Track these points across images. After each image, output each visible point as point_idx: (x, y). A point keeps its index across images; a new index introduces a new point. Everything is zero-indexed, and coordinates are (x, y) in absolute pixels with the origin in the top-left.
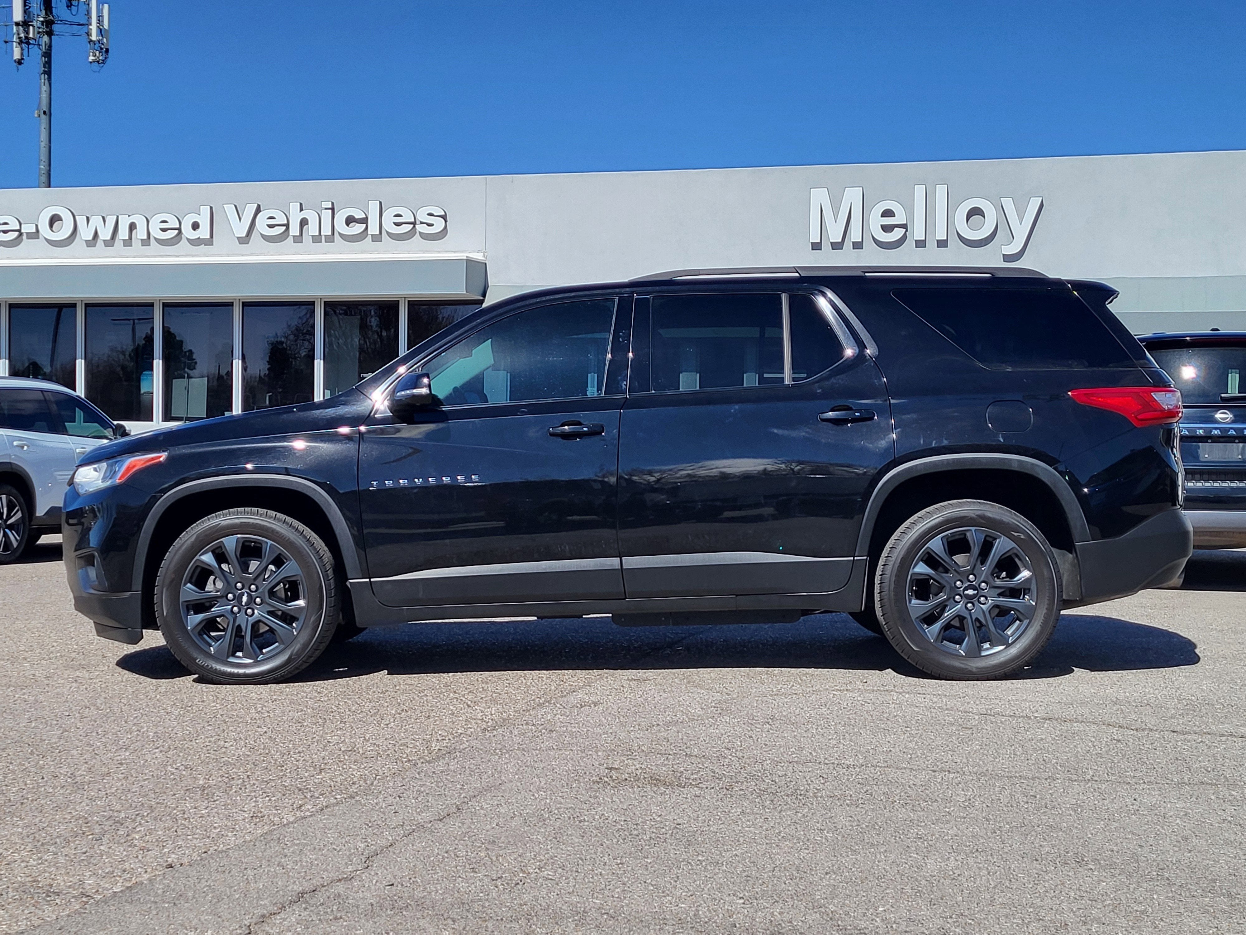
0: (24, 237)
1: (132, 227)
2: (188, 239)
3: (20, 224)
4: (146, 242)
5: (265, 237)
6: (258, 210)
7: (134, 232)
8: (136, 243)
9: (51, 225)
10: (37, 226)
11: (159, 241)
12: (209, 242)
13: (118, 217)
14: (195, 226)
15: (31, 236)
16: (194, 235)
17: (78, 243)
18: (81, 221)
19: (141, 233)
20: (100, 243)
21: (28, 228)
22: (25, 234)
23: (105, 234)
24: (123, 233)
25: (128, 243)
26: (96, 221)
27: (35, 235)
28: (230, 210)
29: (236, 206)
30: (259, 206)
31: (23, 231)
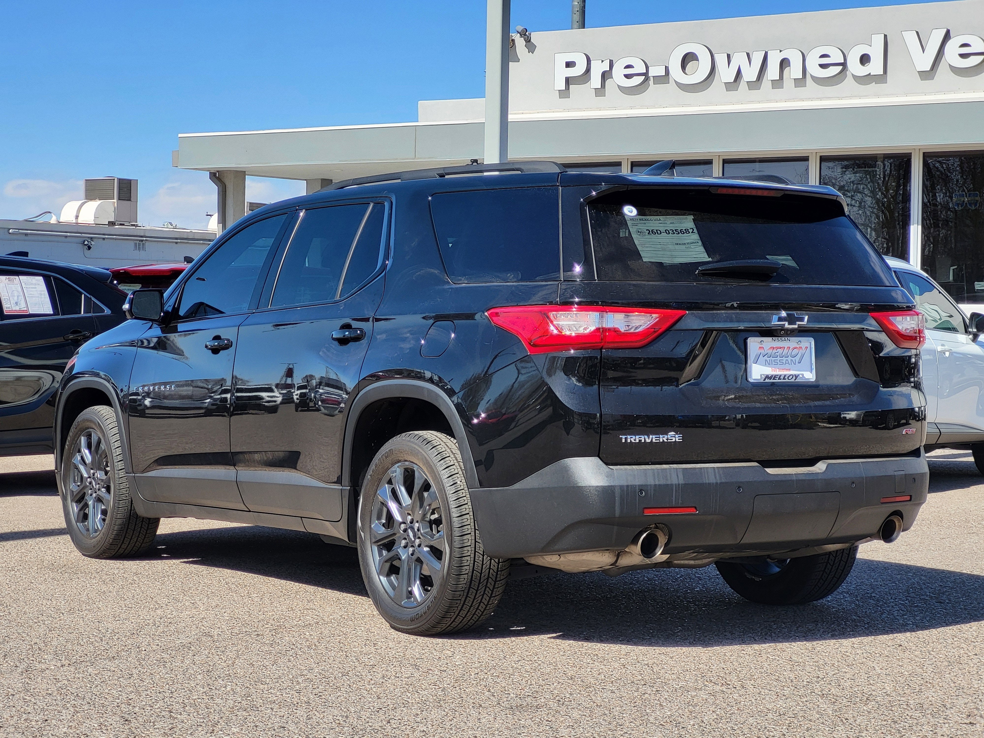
0: (651, 82)
1: (784, 63)
2: (854, 77)
3: (647, 67)
4: (800, 82)
5: (954, 70)
6: (947, 36)
7: (786, 71)
8: (788, 83)
9: (684, 67)
10: (667, 69)
11: (817, 80)
12: (882, 78)
13: (766, 53)
14: (865, 59)
15: (659, 80)
16: (862, 71)
17: (717, 85)
18: (721, 60)
19: (795, 71)
20: (743, 85)
21: (656, 71)
22: (652, 79)
23: (750, 74)
24: (773, 72)
25: (778, 83)
26: (739, 59)
27: (666, 77)
28: (911, 38)
29: (917, 33)
30: (948, 32)
31: (650, 74)
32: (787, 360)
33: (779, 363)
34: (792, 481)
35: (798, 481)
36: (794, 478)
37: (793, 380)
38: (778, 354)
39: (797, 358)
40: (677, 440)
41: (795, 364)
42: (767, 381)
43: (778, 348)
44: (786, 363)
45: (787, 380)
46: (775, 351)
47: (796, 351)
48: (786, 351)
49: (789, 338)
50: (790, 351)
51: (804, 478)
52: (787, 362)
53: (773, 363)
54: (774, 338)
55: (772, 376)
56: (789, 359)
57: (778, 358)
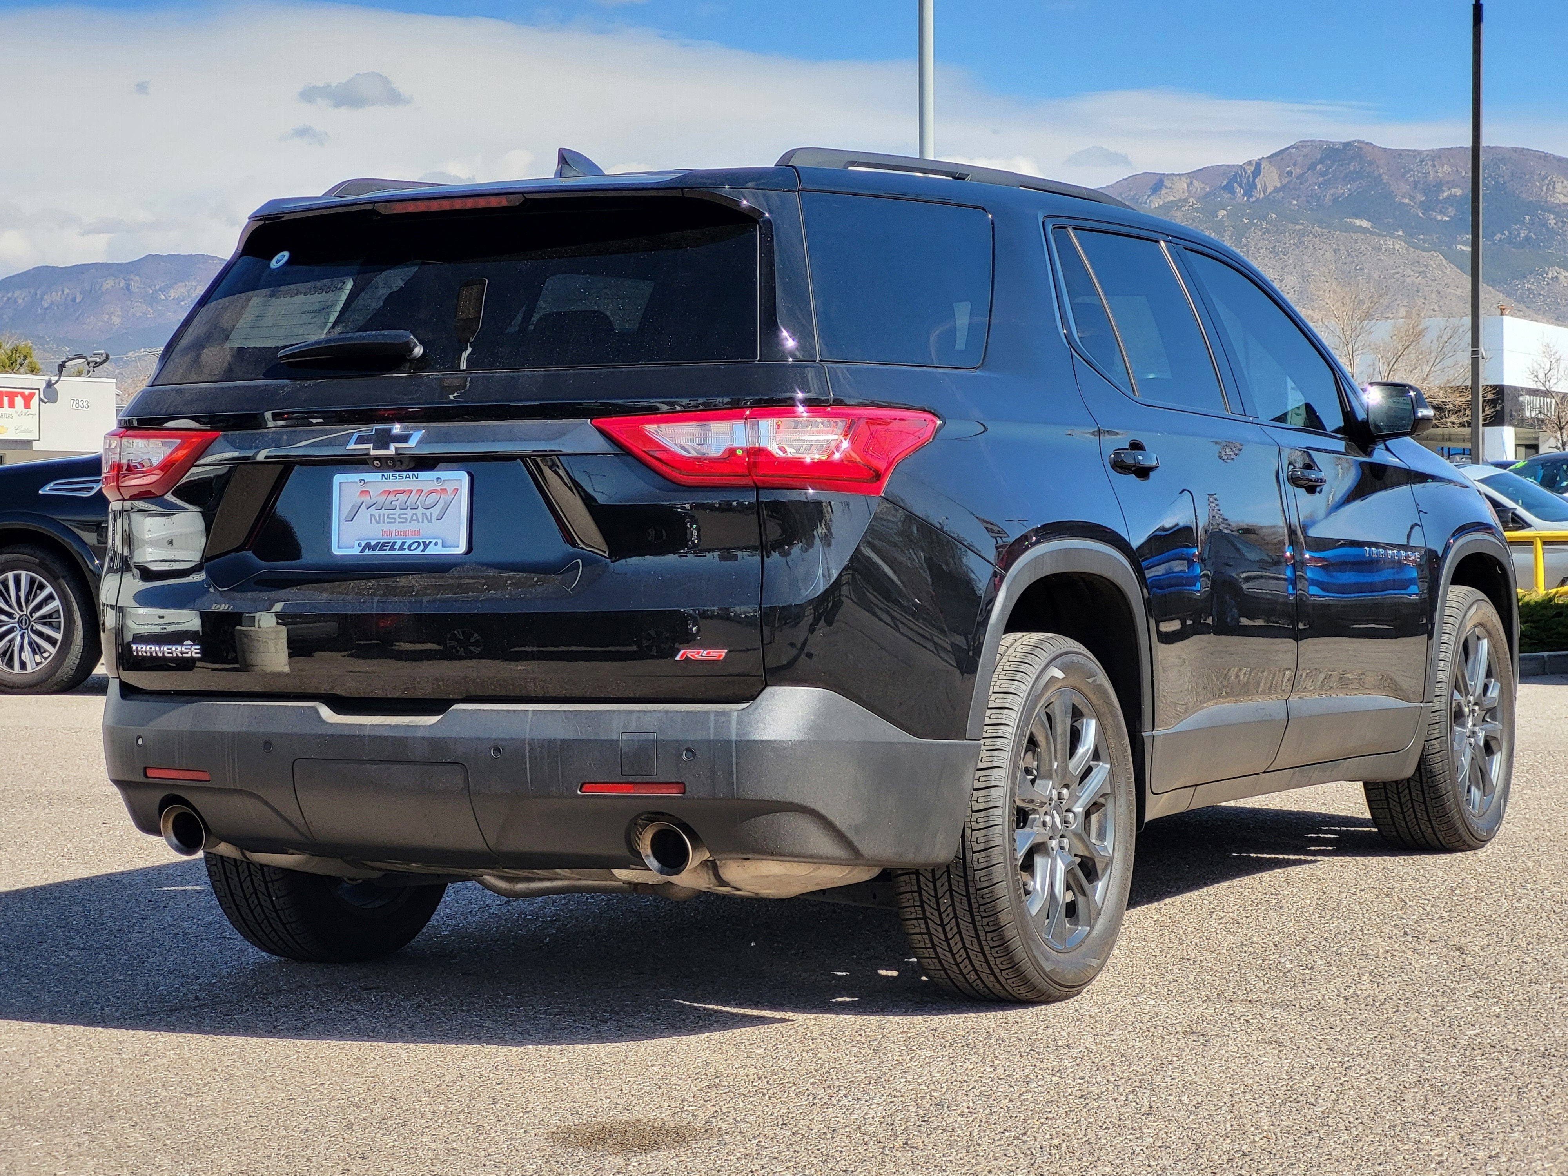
32: (415, 514)
33: (398, 520)
34: (361, 738)
35: (373, 738)
36: (367, 732)
37: (418, 552)
38: (397, 503)
39: (436, 511)
40: (194, 655)
41: (430, 521)
42: (367, 552)
43: (397, 492)
44: (412, 520)
45: (407, 552)
46: (391, 497)
47: (434, 497)
48: (414, 497)
49: (416, 473)
50: (423, 497)
51: (385, 734)
52: (414, 518)
53: (387, 520)
54: (385, 474)
55: (378, 543)
56: (420, 511)
57: (398, 511)
